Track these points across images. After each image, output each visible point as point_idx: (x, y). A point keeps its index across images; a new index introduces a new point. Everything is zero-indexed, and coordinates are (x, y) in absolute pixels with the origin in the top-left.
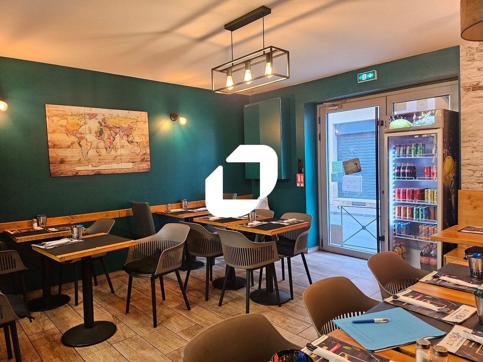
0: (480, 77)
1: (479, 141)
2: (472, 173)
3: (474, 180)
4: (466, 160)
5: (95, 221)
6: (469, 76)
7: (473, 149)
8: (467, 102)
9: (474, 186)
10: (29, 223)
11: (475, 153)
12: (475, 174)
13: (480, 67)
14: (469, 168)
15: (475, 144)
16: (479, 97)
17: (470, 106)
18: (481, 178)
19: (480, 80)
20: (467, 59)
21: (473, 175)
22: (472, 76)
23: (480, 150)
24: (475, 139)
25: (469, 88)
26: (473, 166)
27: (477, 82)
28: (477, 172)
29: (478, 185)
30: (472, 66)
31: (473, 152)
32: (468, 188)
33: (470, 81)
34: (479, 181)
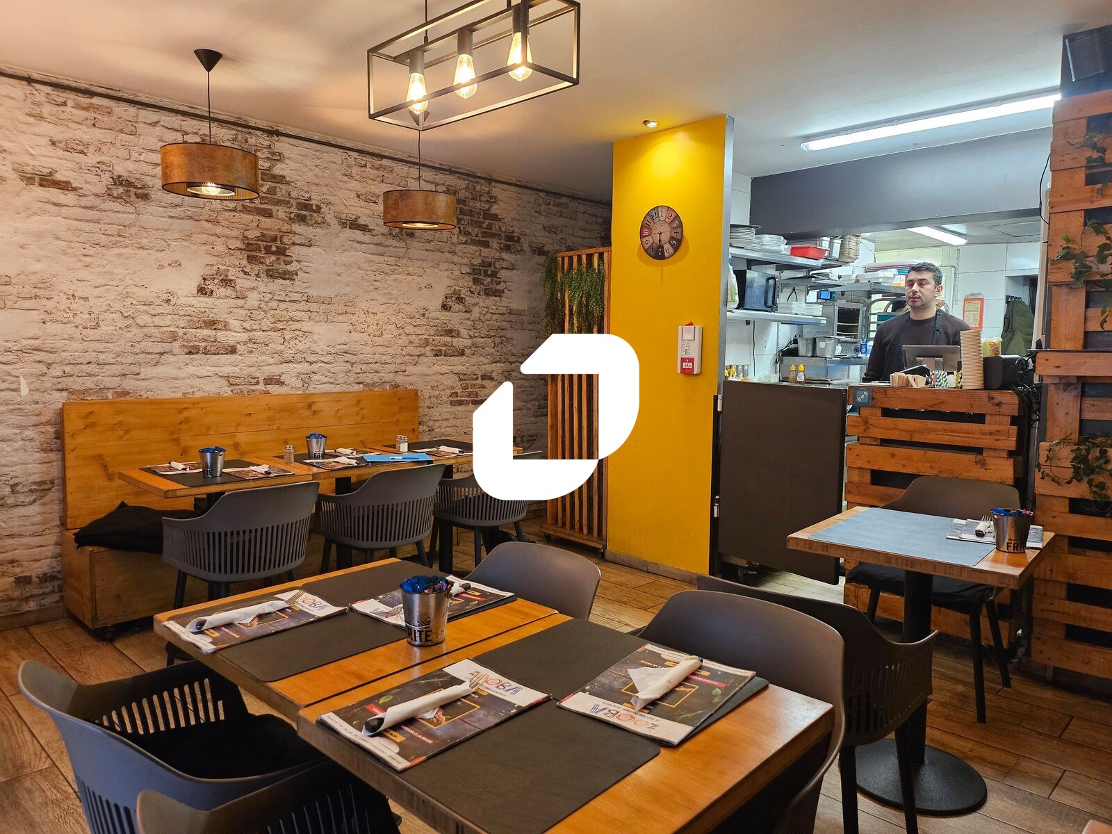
0: (54, 159)
1: (56, 299)
2: (45, 370)
3: (48, 385)
4: (29, 338)
6: (32, 151)
7: (45, 317)
8: (28, 209)
9: (50, 396)
11: (48, 324)
12: (50, 371)
13: (54, 139)
14: (38, 358)
15: (50, 305)
16: (55, 204)
17: (36, 218)
18: (63, 379)
19: (55, 167)
20: (27, 111)
21: (46, 373)
22: (39, 152)
23: (60, 319)
24: (47, 293)
26: (46, 354)
27: (51, 170)
28: (54, 365)
29: (57, 395)
30: (37, 130)
31: (44, 323)
32: (37, 403)
33: (36, 163)
34: (60, 386)
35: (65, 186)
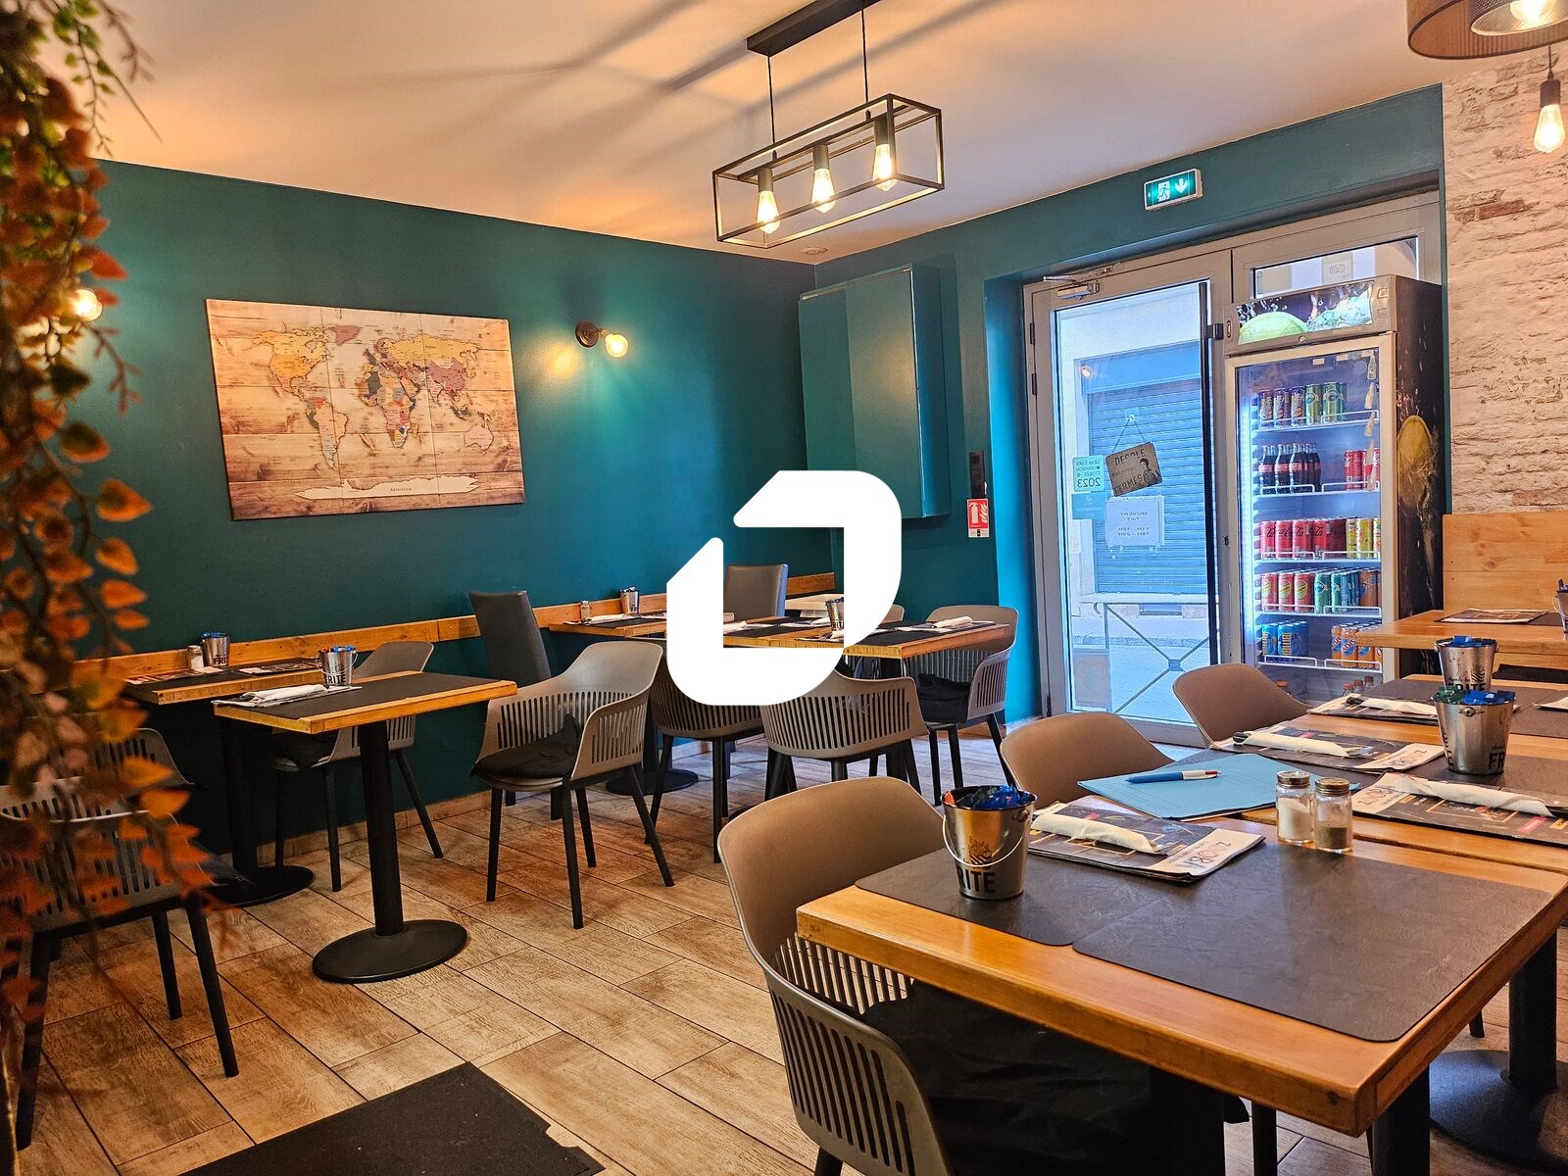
0: (1500, 176)
1: (1500, 367)
2: (1483, 464)
3: (1487, 485)
4: (1464, 425)
5: (371, 652)
6: (1471, 176)
7: (1485, 394)
8: (1464, 254)
9: (1489, 500)
10: (177, 657)
11: (1488, 403)
12: (1490, 465)
13: (1501, 148)
14: (1474, 450)
15: (1490, 377)
16: (1500, 238)
17: (1474, 264)
18: (1508, 476)
19: (1500, 186)
20: (1465, 125)
21: (1484, 469)
22: (1480, 174)
23: (1504, 394)
24: (1488, 362)
25: (1472, 212)
26: (1485, 443)
27: (1495, 192)
28: (1496, 458)
29: (1499, 498)
30: (1478, 145)
31: (1483, 402)
32: (1473, 509)
33: (1476, 191)
34: (1502, 487)
35: (1516, 208)
